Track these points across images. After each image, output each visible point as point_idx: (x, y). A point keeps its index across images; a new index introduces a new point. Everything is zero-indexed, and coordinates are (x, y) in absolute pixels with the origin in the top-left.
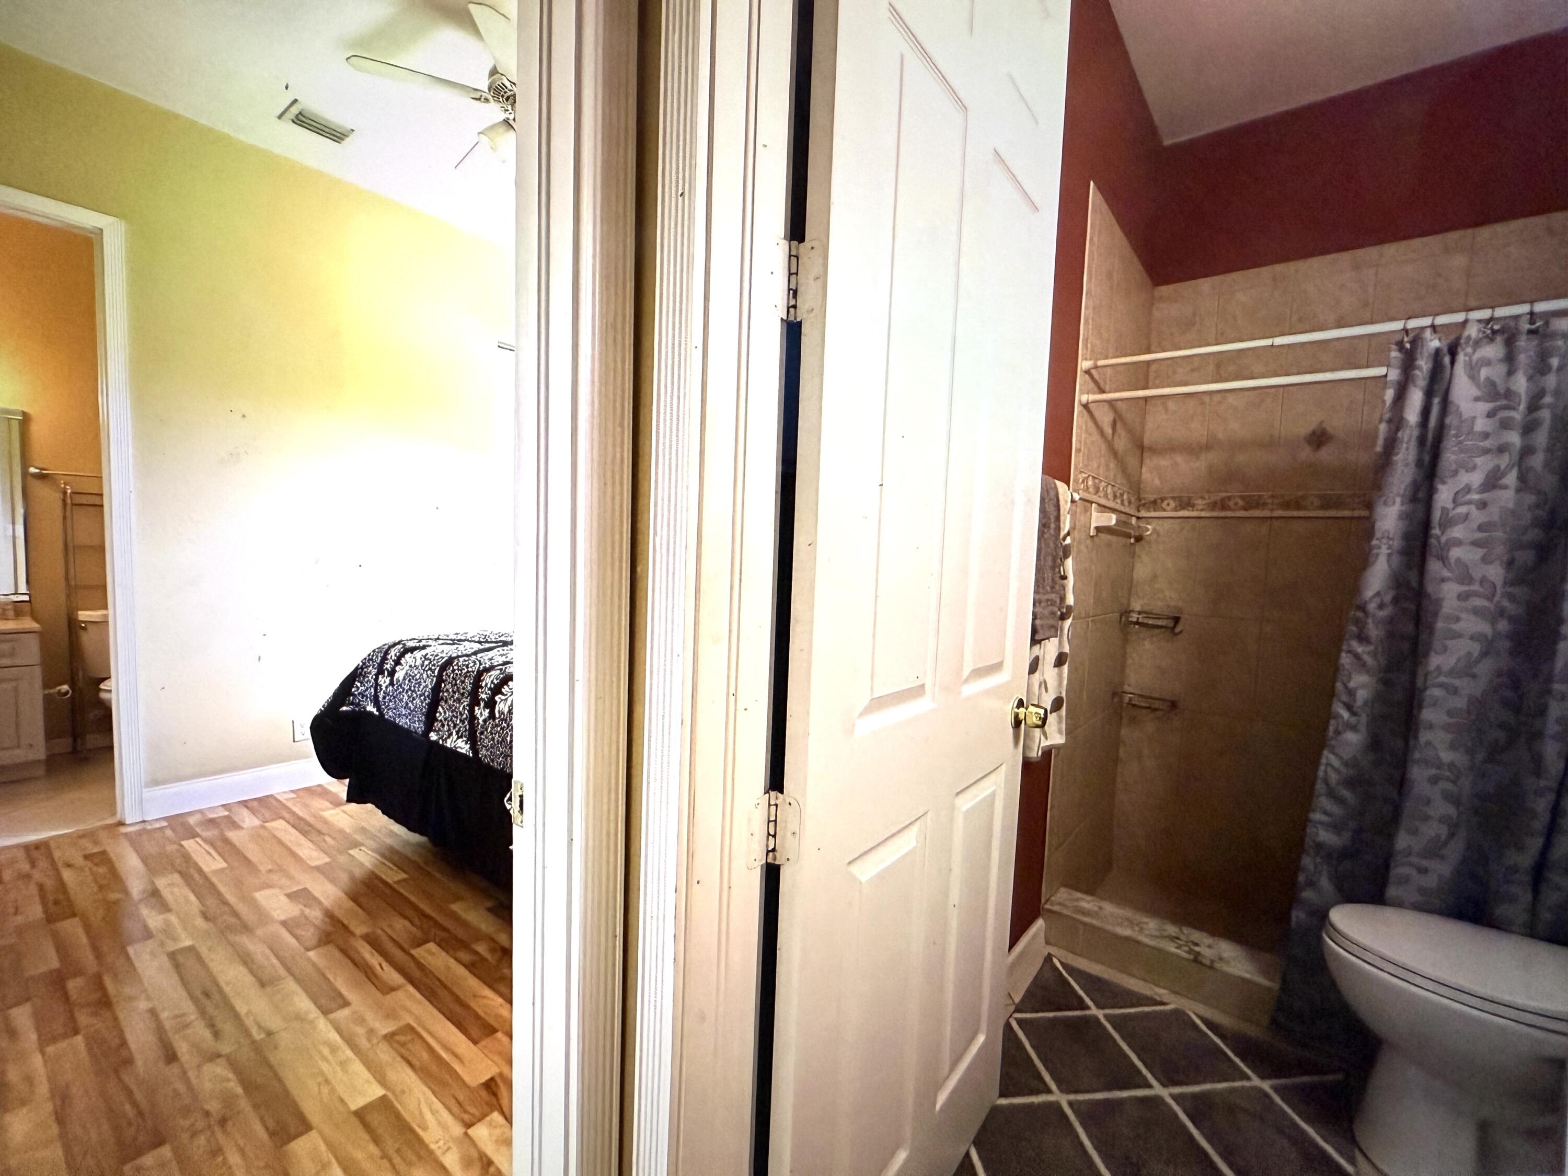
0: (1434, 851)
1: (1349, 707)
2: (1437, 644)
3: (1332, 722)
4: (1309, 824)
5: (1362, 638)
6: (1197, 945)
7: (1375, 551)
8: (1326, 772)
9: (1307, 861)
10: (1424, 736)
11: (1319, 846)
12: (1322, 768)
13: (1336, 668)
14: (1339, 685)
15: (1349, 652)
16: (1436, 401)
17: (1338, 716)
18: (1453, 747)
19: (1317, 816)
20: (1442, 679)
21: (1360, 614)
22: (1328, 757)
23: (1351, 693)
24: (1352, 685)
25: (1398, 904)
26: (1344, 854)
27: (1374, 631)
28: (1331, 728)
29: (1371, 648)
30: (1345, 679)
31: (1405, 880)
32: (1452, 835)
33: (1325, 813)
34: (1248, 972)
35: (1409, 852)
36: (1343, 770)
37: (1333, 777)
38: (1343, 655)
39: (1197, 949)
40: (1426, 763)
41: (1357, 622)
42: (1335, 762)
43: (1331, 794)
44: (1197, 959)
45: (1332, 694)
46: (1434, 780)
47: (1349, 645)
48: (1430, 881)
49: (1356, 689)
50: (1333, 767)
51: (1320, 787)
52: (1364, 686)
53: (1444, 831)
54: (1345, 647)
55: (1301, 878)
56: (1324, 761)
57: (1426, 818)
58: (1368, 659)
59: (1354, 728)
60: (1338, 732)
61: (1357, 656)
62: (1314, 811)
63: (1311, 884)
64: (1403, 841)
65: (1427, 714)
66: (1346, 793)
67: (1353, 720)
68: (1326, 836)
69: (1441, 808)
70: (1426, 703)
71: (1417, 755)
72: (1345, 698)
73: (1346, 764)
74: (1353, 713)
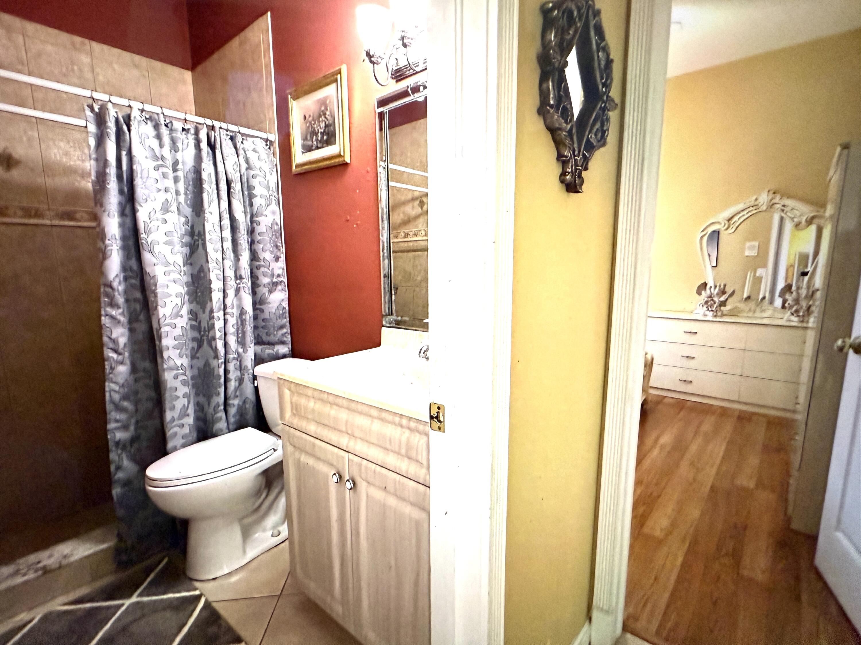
0: (184, 414)
1: (116, 351)
2: (160, 302)
3: (106, 363)
4: (108, 433)
5: (113, 304)
6: (39, 562)
7: (109, 248)
8: (110, 396)
9: (113, 456)
10: (166, 355)
11: (117, 443)
12: (107, 395)
13: (100, 327)
14: (105, 339)
15: (107, 315)
16: (124, 153)
17: (109, 358)
18: (180, 356)
19: (111, 426)
20: (167, 321)
21: (109, 290)
22: (109, 386)
23: (115, 341)
24: (114, 336)
25: (175, 449)
26: (134, 440)
27: (120, 300)
28: (107, 367)
29: (120, 311)
30: (109, 334)
31: (176, 434)
32: (189, 402)
33: (117, 421)
34: (90, 549)
35: (173, 420)
36: (122, 390)
37: (116, 397)
38: (103, 318)
39: (41, 565)
40: (171, 369)
41: (107, 295)
42: (117, 388)
43: (118, 408)
44: (46, 571)
45: (101, 345)
46: (176, 377)
47: (105, 311)
48: (186, 430)
49: (118, 338)
50: (115, 391)
51: (109, 407)
52: (122, 335)
53: (186, 401)
54: (103, 312)
55: (113, 468)
56: (107, 389)
57: (178, 397)
58: (122, 319)
59: (122, 363)
60: (112, 368)
61: (112, 317)
62: (110, 423)
63: (119, 468)
64: (169, 415)
65: (167, 342)
66: (126, 404)
67: (120, 358)
68: (120, 435)
69: (185, 390)
70: (163, 335)
71: (165, 366)
72: (111, 345)
73: (122, 386)
74: (119, 354)
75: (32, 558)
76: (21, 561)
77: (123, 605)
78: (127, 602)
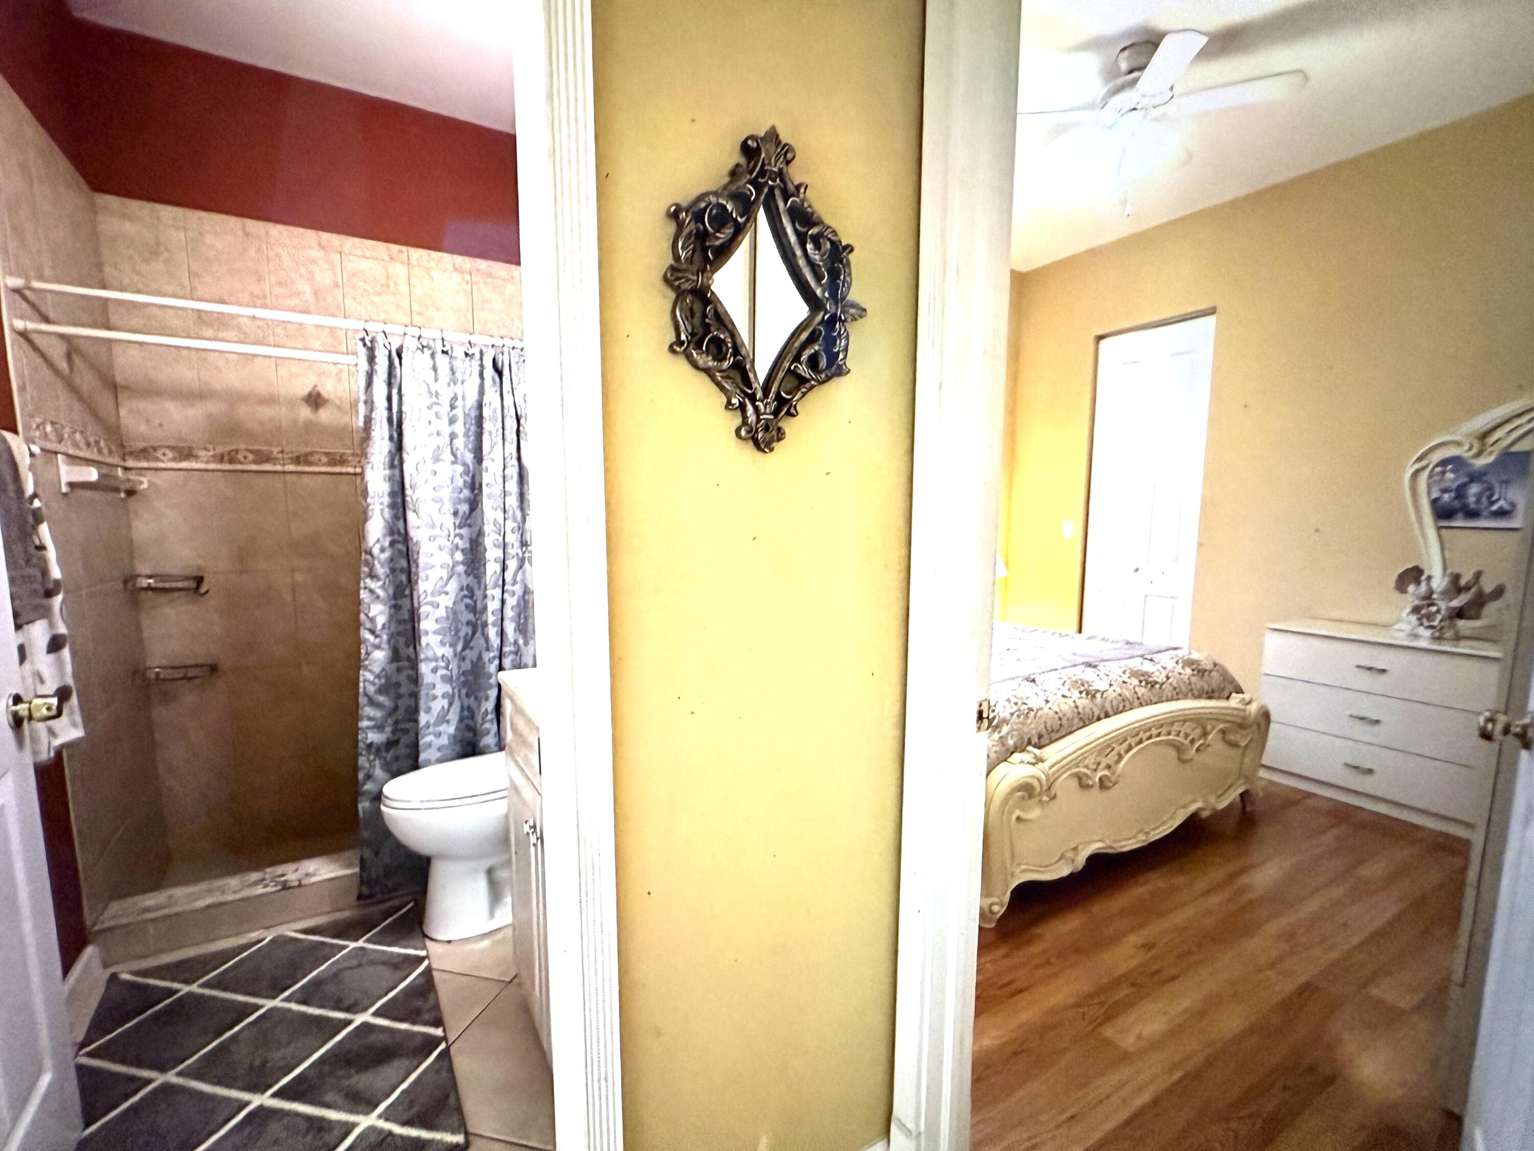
0: (443, 719)
1: (372, 632)
2: (422, 575)
3: (362, 646)
4: (360, 732)
5: (372, 576)
6: (283, 875)
7: (371, 507)
8: (364, 688)
9: (362, 761)
10: (424, 641)
11: (370, 746)
12: (361, 685)
13: (359, 602)
14: (362, 616)
15: (365, 588)
16: (395, 392)
17: (366, 640)
18: (442, 643)
19: (364, 724)
20: (429, 599)
21: (368, 557)
22: (365, 675)
23: (372, 620)
24: (371, 615)
25: (428, 763)
26: (389, 745)
27: (381, 570)
28: (363, 651)
29: (380, 583)
30: (366, 612)
31: (430, 745)
32: (451, 704)
33: (370, 719)
34: (332, 872)
35: (428, 725)
36: (377, 681)
37: (371, 689)
38: (362, 592)
39: (283, 879)
40: (427, 659)
41: (367, 563)
42: (371, 678)
43: (372, 702)
44: (285, 887)
45: (358, 624)
46: (434, 671)
47: (365, 583)
48: (444, 740)
49: (375, 616)
50: (369, 681)
51: (362, 700)
52: (381, 613)
53: (445, 703)
54: (362, 585)
55: (361, 776)
56: (361, 679)
57: (435, 698)
58: (381, 593)
59: (378, 647)
60: (368, 654)
61: (372, 591)
62: (362, 720)
63: (369, 777)
64: (423, 718)
65: (424, 625)
66: (381, 699)
67: (378, 640)
68: (374, 737)
69: (442, 688)
70: (422, 616)
71: (422, 656)
72: (368, 625)
73: (378, 676)
74: (377, 636)
75: (279, 869)
76: (269, 870)
77: (345, 947)
78: (353, 945)
